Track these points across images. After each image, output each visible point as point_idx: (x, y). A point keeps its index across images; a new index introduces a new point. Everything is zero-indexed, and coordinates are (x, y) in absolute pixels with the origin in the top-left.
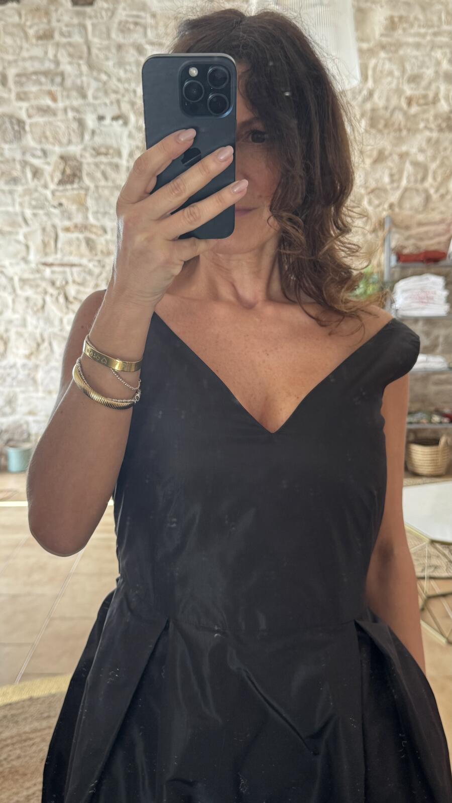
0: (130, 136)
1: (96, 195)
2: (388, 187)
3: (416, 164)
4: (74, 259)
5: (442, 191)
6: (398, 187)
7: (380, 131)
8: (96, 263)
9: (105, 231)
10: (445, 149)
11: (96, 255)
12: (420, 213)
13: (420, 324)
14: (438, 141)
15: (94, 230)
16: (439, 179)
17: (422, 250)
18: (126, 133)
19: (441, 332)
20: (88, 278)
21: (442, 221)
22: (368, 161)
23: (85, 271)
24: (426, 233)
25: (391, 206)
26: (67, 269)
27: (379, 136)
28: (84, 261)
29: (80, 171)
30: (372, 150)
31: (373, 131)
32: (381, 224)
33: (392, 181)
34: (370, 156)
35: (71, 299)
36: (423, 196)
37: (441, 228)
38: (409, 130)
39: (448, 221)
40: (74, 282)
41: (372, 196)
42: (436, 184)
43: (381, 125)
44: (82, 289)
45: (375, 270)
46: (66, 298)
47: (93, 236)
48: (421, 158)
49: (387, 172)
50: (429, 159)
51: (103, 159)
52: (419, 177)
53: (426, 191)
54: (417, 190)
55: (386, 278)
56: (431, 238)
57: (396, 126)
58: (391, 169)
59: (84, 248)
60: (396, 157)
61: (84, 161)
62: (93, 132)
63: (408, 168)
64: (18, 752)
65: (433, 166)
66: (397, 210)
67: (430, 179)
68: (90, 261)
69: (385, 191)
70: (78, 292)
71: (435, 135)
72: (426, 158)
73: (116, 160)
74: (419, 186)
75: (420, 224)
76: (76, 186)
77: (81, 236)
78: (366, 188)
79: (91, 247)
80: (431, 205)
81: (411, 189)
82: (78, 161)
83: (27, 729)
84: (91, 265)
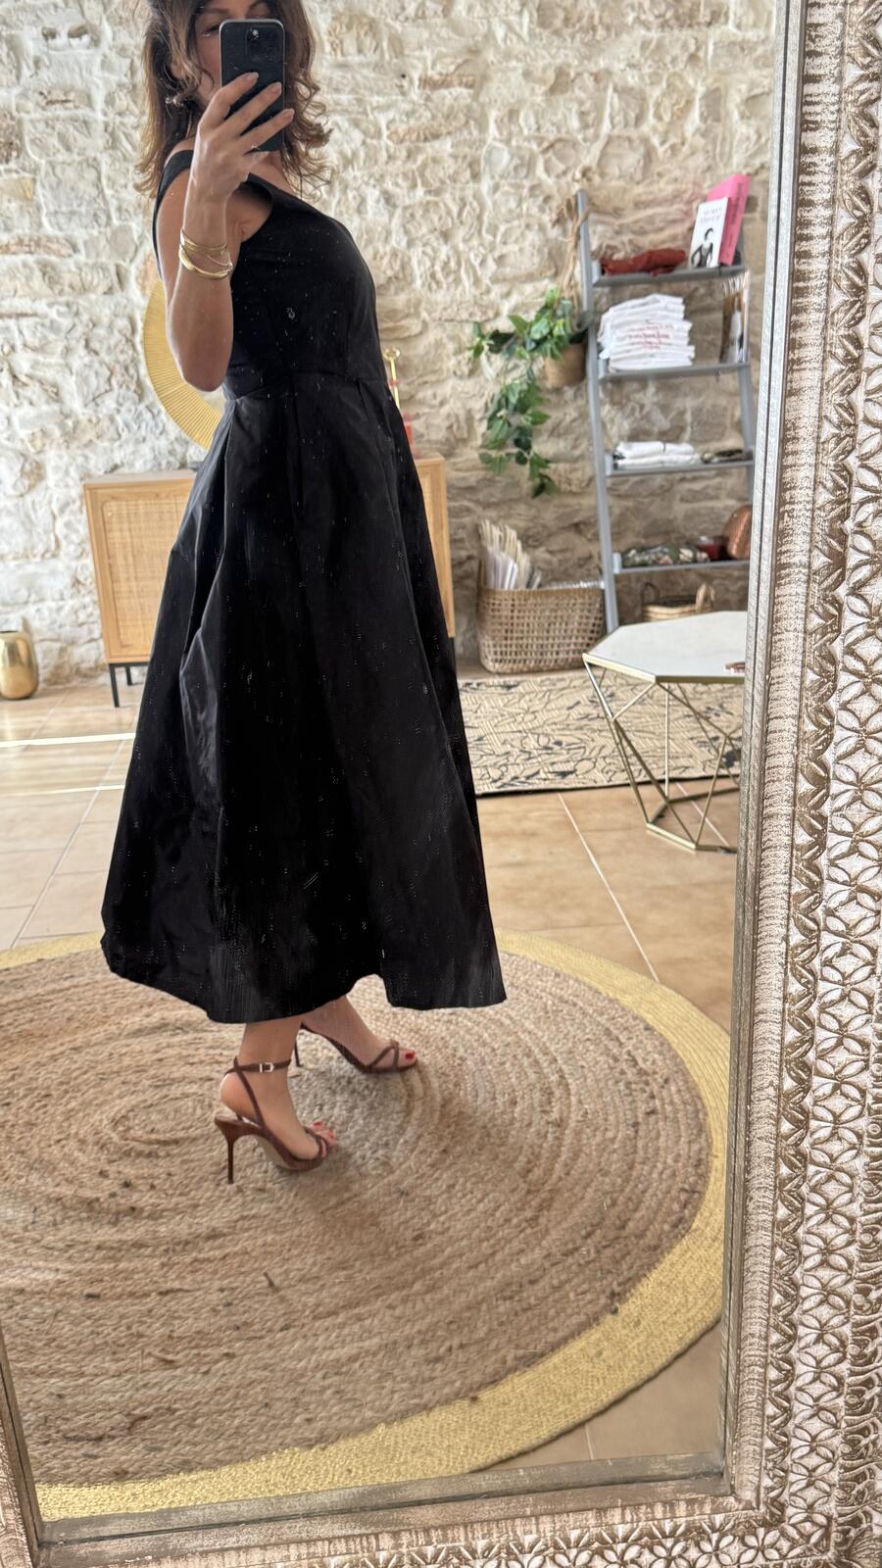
0: (105, 65)
1: (53, 179)
2: (580, 137)
3: (623, 91)
4: (22, 304)
5: (673, 140)
6: (597, 137)
7: (557, 33)
8: (63, 309)
9: (75, 249)
10: (674, 60)
11: (61, 292)
12: (638, 183)
13: (651, 389)
14: (659, 46)
15: (55, 246)
16: (667, 118)
17: (645, 250)
18: (98, 60)
19: (688, 403)
20: (52, 337)
21: (676, 196)
22: (541, 89)
23: (43, 325)
24: (651, 219)
25: (585, 173)
26: (12, 323)
27: (556, 41)
28: (41, 306)
29: (20, 136)
30: (544, 70)
31: (546, 33)
32: (571, 208)
33: (585, 126)
34: (542, 81)
35: (23, 379)
36: (642, 150)
37: (675, 209)
38: (608, 28)
39: (686, 196)
40: (25, 345)
41: (550, 154)
42: (661, 127)
43: (558, 23)
44: (41, 358)
45: (566, 294)
46: (15, 377)
47: (53, 259)
48: (632, 79)
49: (575, 107)
50: (648, 81)
51: (59, 111)
52: (632, 115)
53: (645, 141)
54: (630, 140)
55: (585, 307)
56: (662, 229)
57: (585, 21)
58: (581, 103)
59: (38, 282)
60: (589, 82)
61: (23, 115)
62: (37, 62)
63: (612, 98)
64: (29, 1015)
65: (655, 93)
66: (597, 180)
67: (651, 119)
68: (50, 305)
69: (574, 144)
70: (35, 364)
71: (654, 35)
72: (642, 78)
73: (83, 112)
74: (633, 133)
75: (638, 205)
76: (12, 165)
77: (30, 259)
78: (540, 140)
79: (50, 278)
80: (656, 168)
81: (619, 137)
82: (12, 118)
83: (40, 991)
84: (53, 314)
